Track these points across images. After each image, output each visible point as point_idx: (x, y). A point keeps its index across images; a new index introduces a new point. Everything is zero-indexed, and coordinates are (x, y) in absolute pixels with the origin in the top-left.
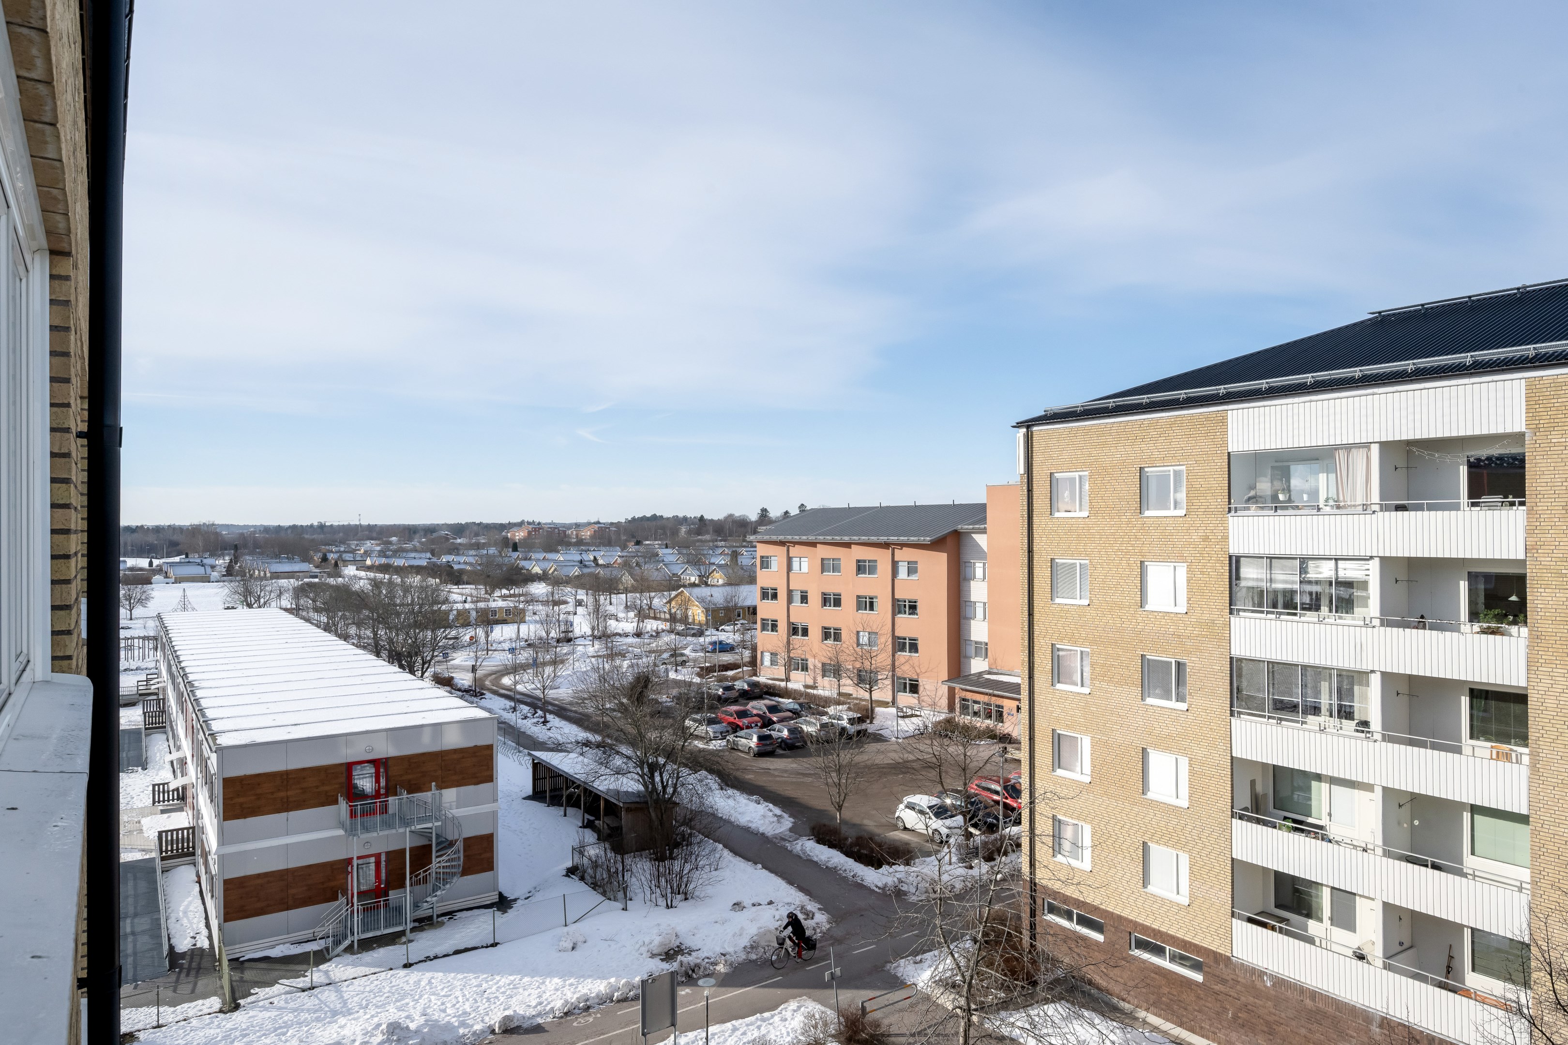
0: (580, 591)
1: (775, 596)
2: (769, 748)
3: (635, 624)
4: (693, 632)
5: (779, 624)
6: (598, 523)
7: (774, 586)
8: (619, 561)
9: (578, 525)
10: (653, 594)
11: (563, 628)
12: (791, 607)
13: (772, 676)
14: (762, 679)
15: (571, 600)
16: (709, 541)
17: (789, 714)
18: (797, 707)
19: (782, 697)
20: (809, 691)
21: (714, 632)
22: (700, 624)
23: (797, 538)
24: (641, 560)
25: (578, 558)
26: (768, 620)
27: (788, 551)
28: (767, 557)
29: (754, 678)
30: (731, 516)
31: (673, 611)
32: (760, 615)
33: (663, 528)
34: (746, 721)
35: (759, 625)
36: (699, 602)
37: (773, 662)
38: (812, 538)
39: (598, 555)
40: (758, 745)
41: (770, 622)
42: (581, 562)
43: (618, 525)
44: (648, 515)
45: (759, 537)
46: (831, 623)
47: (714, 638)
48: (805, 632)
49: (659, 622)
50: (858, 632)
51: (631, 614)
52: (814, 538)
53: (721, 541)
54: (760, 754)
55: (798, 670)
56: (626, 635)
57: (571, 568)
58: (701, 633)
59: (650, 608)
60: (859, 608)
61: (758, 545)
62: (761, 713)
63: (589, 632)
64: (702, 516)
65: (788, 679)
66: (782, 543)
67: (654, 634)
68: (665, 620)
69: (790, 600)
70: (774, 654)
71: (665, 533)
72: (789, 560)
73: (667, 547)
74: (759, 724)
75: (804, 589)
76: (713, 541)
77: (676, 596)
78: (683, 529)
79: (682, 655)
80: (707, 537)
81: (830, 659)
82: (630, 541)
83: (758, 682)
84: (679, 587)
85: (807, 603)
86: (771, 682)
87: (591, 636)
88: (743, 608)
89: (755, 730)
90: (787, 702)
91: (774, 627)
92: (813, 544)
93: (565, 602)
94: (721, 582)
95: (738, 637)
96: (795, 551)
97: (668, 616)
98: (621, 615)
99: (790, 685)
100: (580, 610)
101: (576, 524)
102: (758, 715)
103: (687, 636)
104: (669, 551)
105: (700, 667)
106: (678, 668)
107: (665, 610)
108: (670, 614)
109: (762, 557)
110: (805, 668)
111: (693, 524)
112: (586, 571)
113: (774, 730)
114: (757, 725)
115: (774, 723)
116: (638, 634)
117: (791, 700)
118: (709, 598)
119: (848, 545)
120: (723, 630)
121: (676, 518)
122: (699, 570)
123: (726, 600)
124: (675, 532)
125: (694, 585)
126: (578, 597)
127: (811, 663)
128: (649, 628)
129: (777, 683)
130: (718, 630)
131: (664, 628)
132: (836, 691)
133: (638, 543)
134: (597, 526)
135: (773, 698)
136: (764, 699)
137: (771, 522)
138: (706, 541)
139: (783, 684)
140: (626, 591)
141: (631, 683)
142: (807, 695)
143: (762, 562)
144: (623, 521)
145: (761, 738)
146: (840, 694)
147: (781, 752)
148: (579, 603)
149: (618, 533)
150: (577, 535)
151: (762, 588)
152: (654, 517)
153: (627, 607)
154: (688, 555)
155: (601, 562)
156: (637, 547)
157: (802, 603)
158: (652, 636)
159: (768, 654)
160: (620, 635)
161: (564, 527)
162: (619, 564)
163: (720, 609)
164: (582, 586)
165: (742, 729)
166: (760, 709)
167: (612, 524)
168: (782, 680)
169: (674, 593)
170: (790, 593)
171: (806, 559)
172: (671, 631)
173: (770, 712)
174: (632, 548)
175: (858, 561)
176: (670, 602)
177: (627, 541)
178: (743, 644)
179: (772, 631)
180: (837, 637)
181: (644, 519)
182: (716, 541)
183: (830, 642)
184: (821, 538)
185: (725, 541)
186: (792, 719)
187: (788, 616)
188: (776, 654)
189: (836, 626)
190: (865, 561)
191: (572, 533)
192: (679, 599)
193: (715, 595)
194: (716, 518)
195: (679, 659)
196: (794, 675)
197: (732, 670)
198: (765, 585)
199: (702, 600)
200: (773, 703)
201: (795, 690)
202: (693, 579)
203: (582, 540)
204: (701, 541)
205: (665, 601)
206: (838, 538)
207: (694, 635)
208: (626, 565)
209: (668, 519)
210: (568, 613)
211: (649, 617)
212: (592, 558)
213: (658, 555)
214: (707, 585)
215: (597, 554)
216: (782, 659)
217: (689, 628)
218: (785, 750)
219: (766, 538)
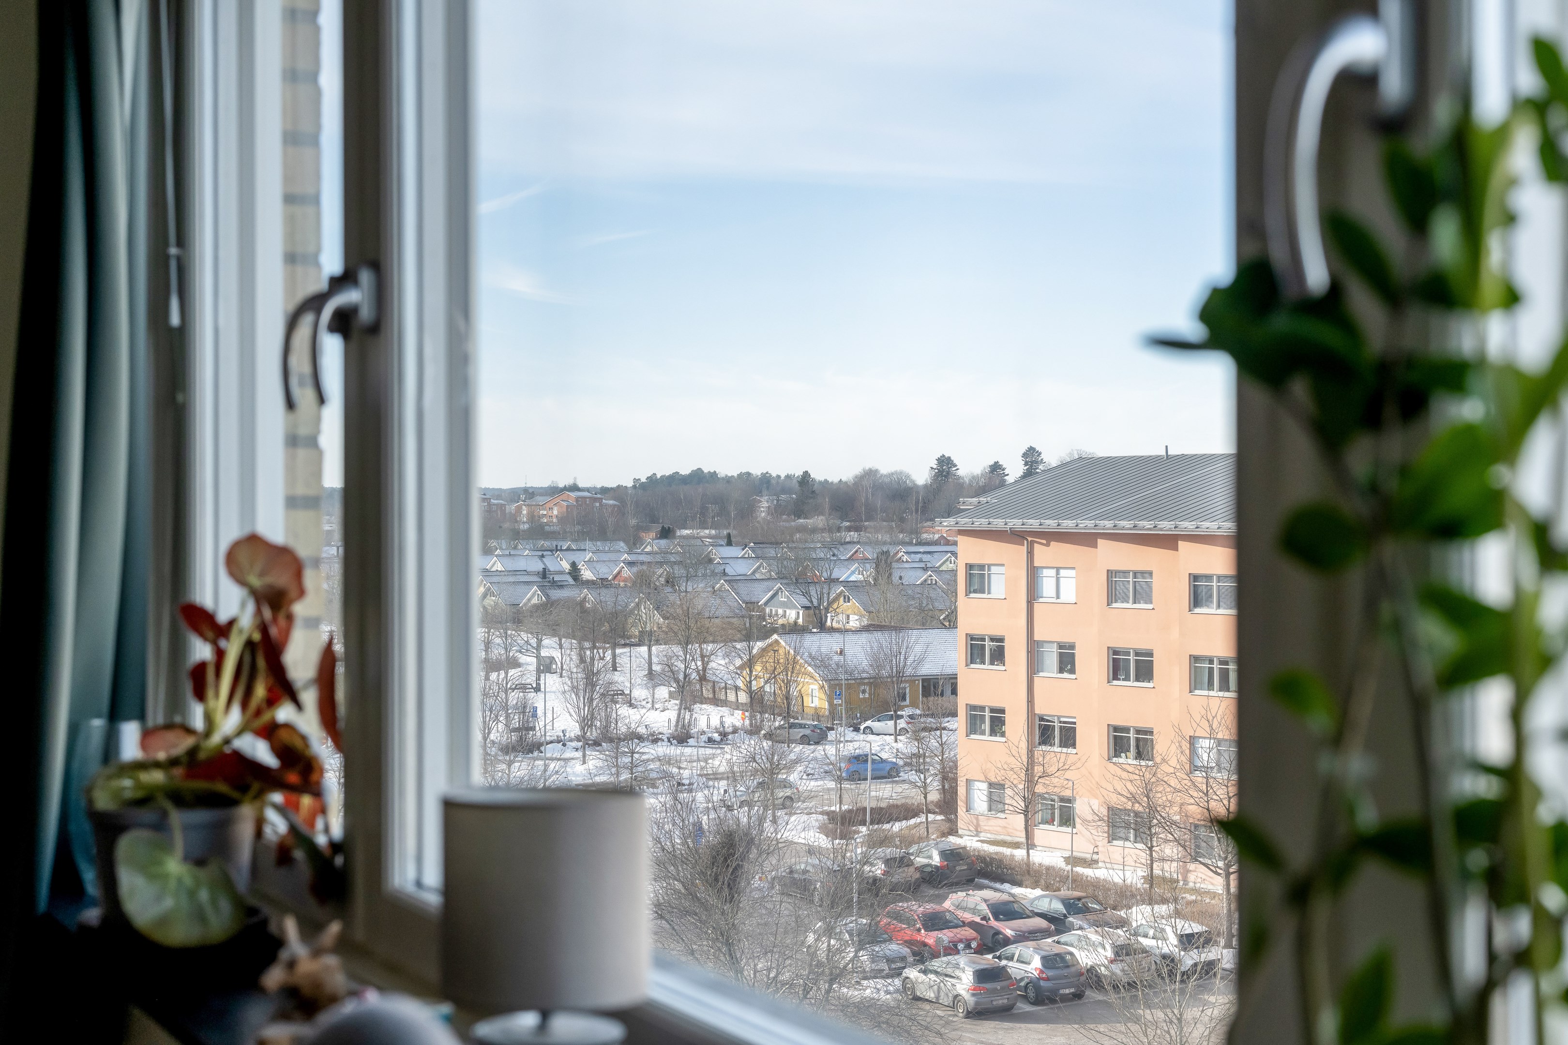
0: (547, 641)
1: (998, 656)
2: (1001, 1001)
3: (672, 715)
4: (803, 732)
5: (1008, 717)
6: (574, 488)
7: (997, 633)
8: (627, 572)
9: (530, 493)
10: (710, 647)
11: (515, 723)
12: (1037, 681)
13: (991, 837)
14: (967, 841)
15: (529, 661)
16: (823, 530)
17: (1042, 923)
18: (1058, 907)
19: (1019, 884)
20: (1079, 870)
21: (850, 734)
22: (817, 716)
23: (1051, 524)
24: (679, 571)
25: (538, 566)
26: (982, 708)
27: (1030, 553)
28: (982, 567)
29: (952, 839)
30: (870, 473)
31: (755, 685)
32: (964, 699)
33: (721, 501)
34: (946, 936)
35: (959, 723)
36: (816, 667)
37: (996, 803)
38: (1086, 525)
39: (582, 559)
40: (975, 991)
41: (987, 714)
42: (544, 574)
43: (617, 492)
44: (685, 471)
45: (964, 522)
46: (1131, 719)
47: (849, 749)
48: (1069, 737)
49: (725, 711)
50: (1192, 740)
51: (663, 692)
52: (1090, 523)
53: (849, 529)
54: (978, 1013)
55: (1051, 822)
56: (655, 739)
57: (523, 588)
58: (818, 737)
59: (703, 678)
60: (1195, 685)
61: (961, 539)
62: (978, 919)
63: (574, 729)
64: (806, 474)
65: (1030, 845)
66: (1016, 536)
67: (716, 736)
68: (737, 706)
69: (1034, 666)
70: (996, 788)
71: (723, 511)
72: (1033, 574)
73: (729, 543)
74: (974, 945)
75: (1066, 639)
76: (830, 530)
77: (764, 650)
78: (764, 504)
79: (786, 784)
80: (819, 521)
81: (1133, 798)
82: (647, 529)
83: (964, 848)
84: (766, 633)
85: (1072, 671)
86: (992, 849)
87: (578, 739)
88: (912, 680)
89: (962, 959)
90: (1027, 894)
91: (998, 723)
92: (1088, 539)
93: (516, 664)
94: (854, 622)
95: (905, 745)
96: (1044, 554)
97: (743, 697)
98: (640, 693)
99: (1038, 857)
100: (551, 682)
101: (526, 490)
102: (972, 925)
103: (790, 741)
104: (734, 551)
105: (827, 813)
106: (779, 813)
107: (740, 683)
108: (750, 692)
109: (970, 567)
110: (1067, 819)
111: (785, 490)
112: (556, 594)
113: (1010, 958)
114: (968, 946)
115: (1007, 942)
116: (682, 737)
117: (1038, 892)
118: (836, 658)
119: (1169, 541)
120: (869, 730)
121: (746, 477)
122: (806, 594)
123: (877, 664)
124: (747, 511)
125: (794, 629)
126: (544, 653)
127: (1081, 808)
128: (702, 724)
129: (1007, 851)
130: (857, 730)
131: (738, 724)
132: (1142, 872)
133: (666, 533)
134: (573, 495)
135: (998, 885)
136: (981, 887)
137: (963, 489)
138: (814, 530)
139: (1020, 854)
140: (647, 638)
141: (712, 848)
142: (1077, 881)
143: (970, 577)
144: (630, 484)
145: (984, 976)
146: (1151, 879)
147: (1028, 1008)
148: (545, 667)
149: (621, 510)
150: (532, 517)
151: (971, 637)
152: (698, 477)
153: (651, 674)
154: (780, 560)
155: (587, 574)
156: (663, 542)
157: (1061, 670)
158: (710, 740)
159: (984, 786)
160: (640, 738)
161: (498, 497)
162: (625, 580)
163: (861, 681)
164: (553, 630)
165: (935, 955)
166: (974, 911)
167: (605, 490)
168: (1016, 845)
169: (759, 645)
170: (1034, 648)
171: (1072, 573)
172: (753, 731)
173: (997, 918)
174: (651, 544)
175: (1195, 578)
176: (750, 664)
177: (639, 528)
178: (917, 762)
179: (993, 732)
180: (1144, 749)
181: (674, 479)
182: (839, 529)
183: (1128, 760)
184: (1108, 524)
185: (857, 529)
186: (1046, 933)
187: (1030, 701)
188: (1002, 787)
189: (1141, 724)
190: (1209, 578)
191: (519, 509)
192: (770, 657)
193: (849, 651)
194: (834, 478)
195: (781, 793)
196: (1044, 834)
197: (898, 819)
198: (977, 631)
199: (821, 663)
200: (1005, 897)
201: (1048, 868)
202: (792, 614)
203: (542, 526)
204: (802, 529)
205: (738, 662)
206: (1146, 526)
207: (805, 740)
208: (642, 582)
209: (728, 480)
210: (523, 687)
211: (703, 701)
212: (566, 566)
213: (711, 561)
214: (822, 627)
215: (579, 557)
216: (1014, 799)
217: (792, 726)
218: (1035, 1003)
219: (981, 523)
